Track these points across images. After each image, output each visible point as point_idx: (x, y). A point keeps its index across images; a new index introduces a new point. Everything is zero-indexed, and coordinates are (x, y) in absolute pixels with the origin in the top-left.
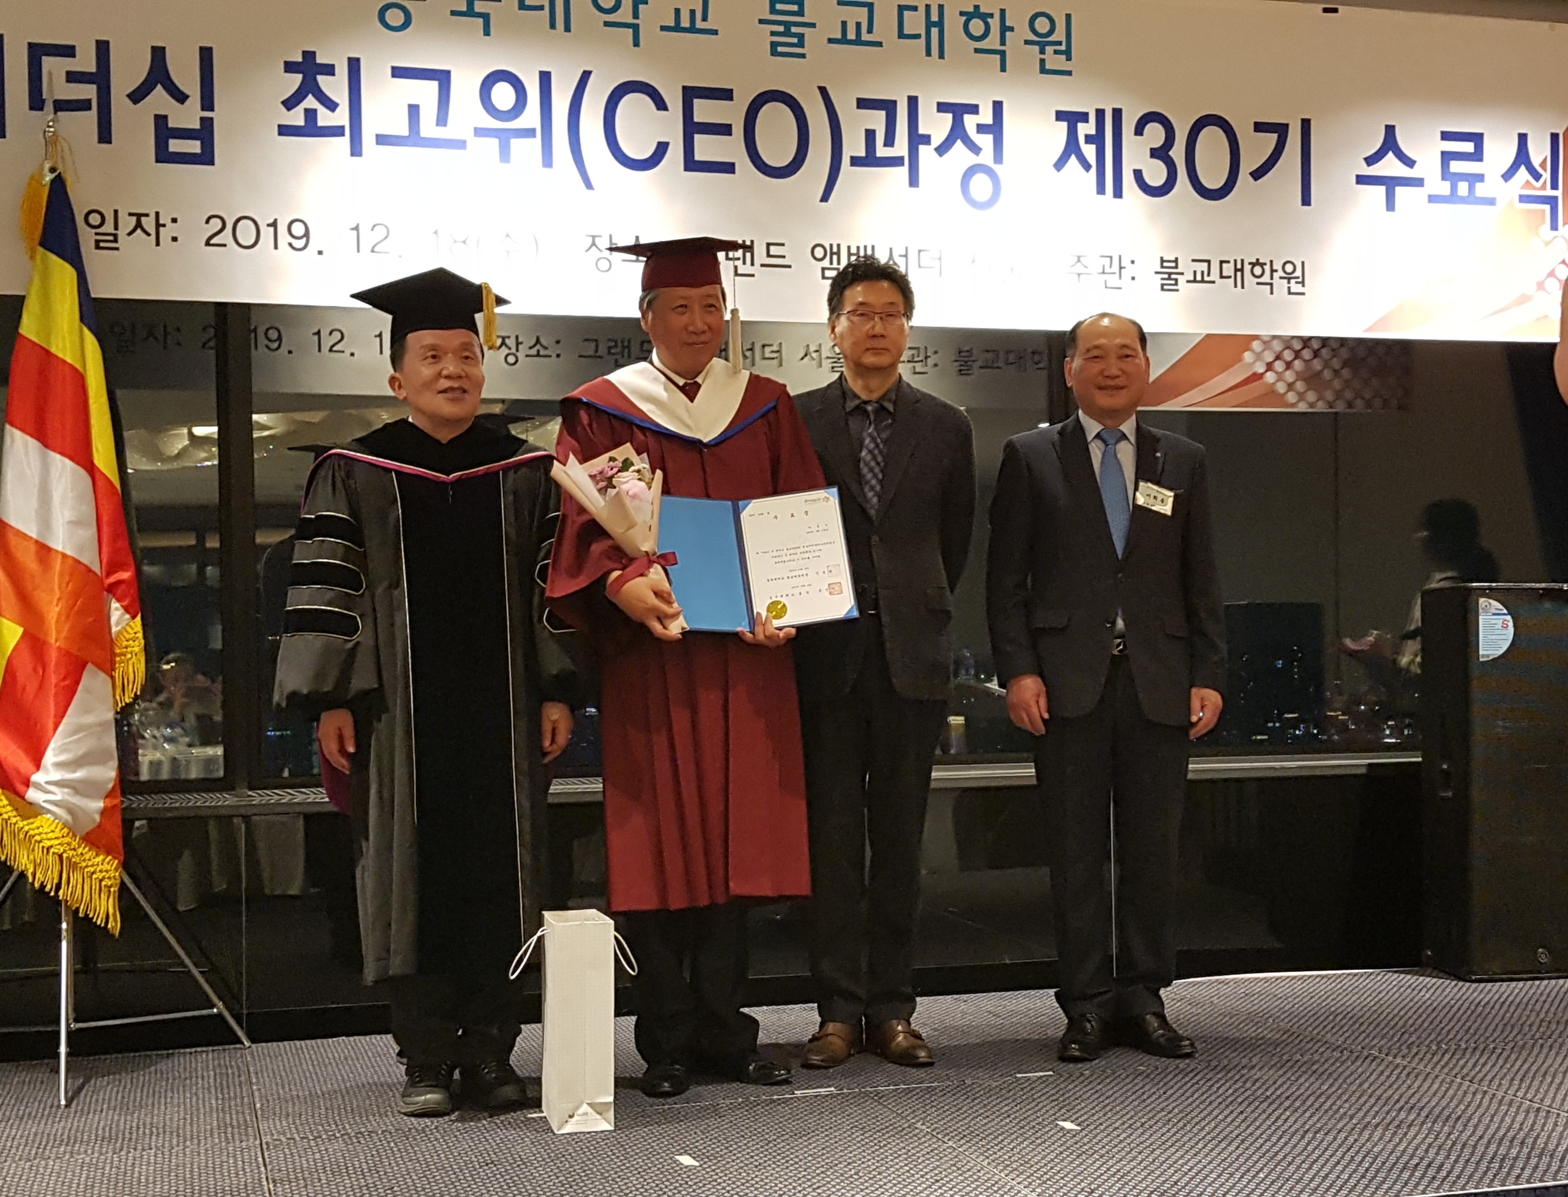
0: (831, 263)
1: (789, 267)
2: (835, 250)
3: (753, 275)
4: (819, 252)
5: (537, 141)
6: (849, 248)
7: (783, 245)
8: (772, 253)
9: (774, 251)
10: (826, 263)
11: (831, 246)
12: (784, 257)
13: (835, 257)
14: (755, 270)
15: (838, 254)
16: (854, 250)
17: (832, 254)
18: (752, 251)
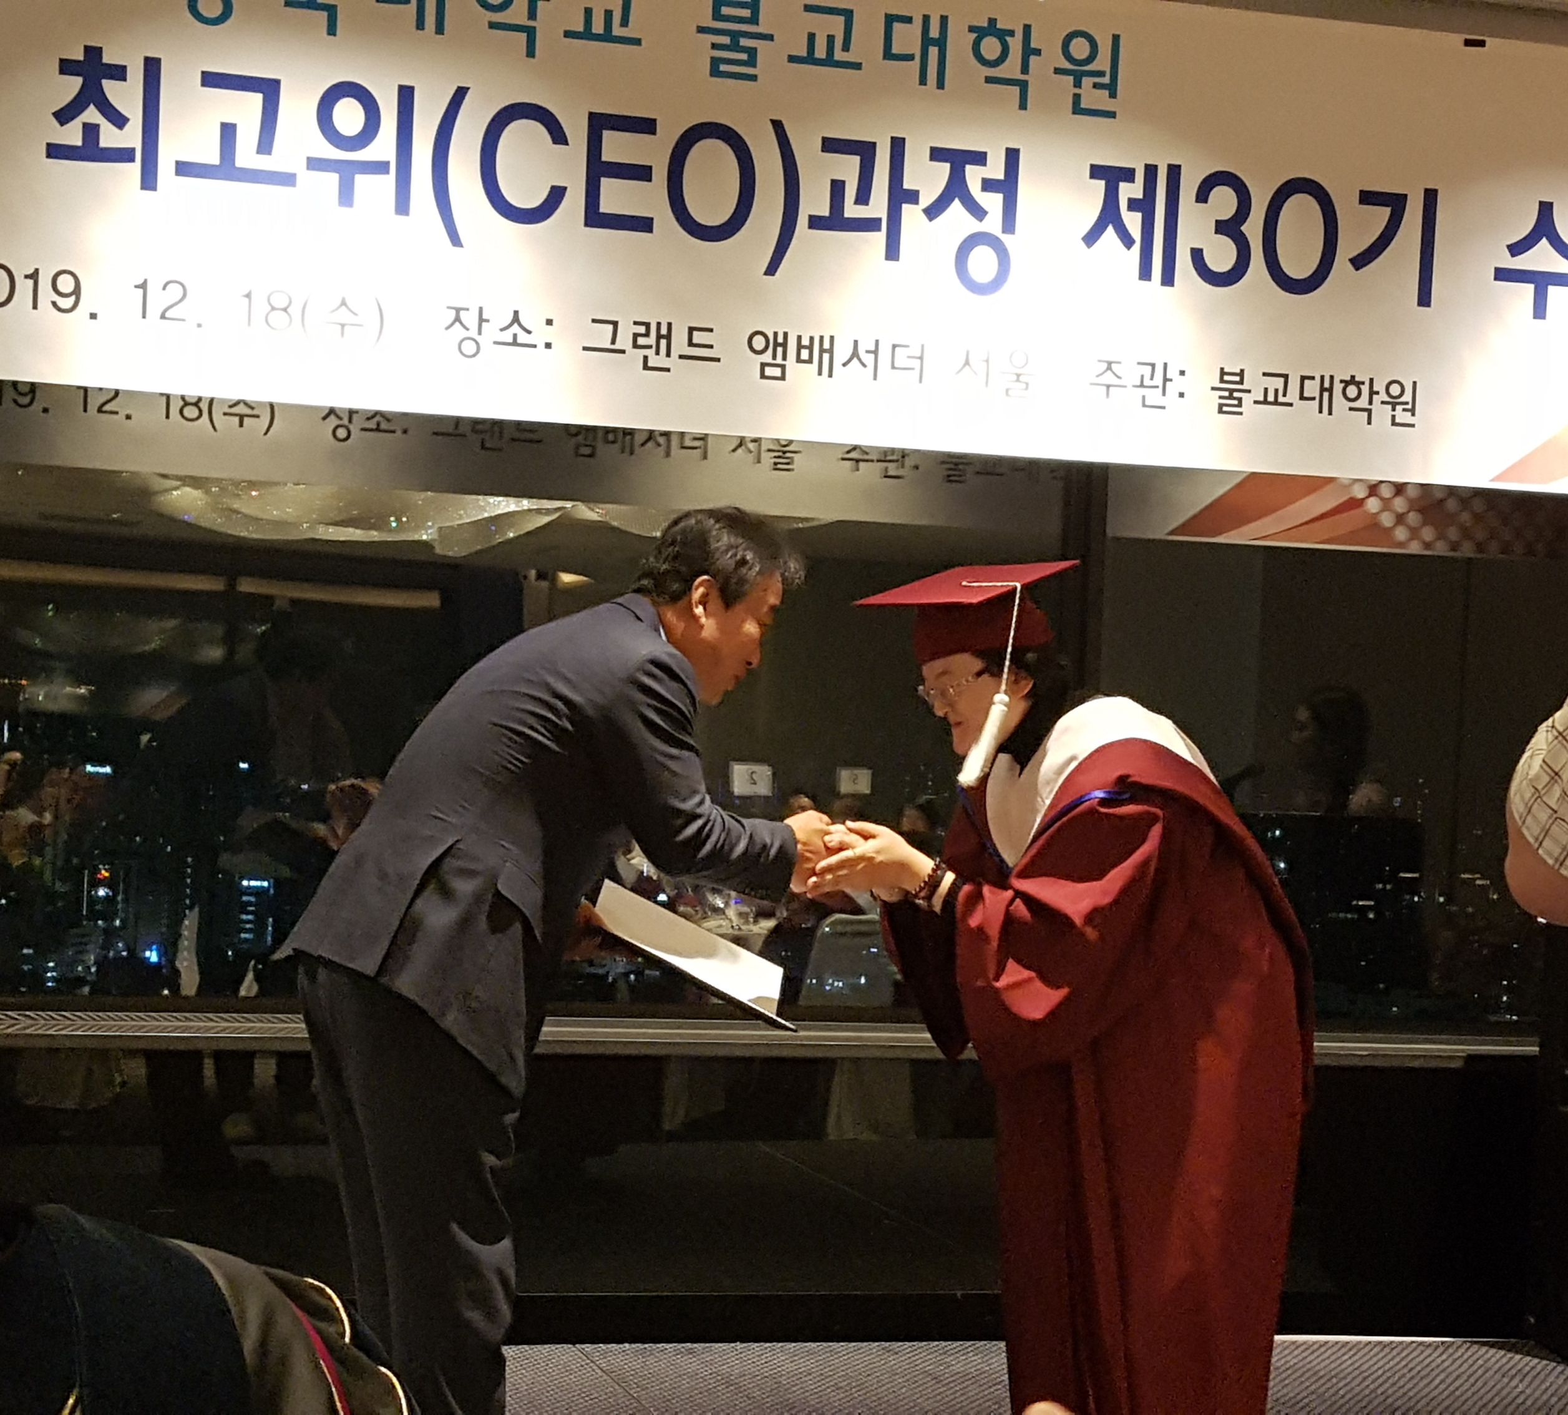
0: (774, 358)
1: (718, 360)
2: (780, 340)
3: (668, 370)
4: (759, 343)
5: (389, 181)
6: (799, 338)
7: (711, 330)
8: (695, 341)
9: (698, 337)
10: (767, 357)
11: (776, 334)
12: (711, 347)
13: (780, 350)
14: (672, 362)
15: (784, 345)
16: (805, 342)
17: (776, 344)
18: (668, 337)
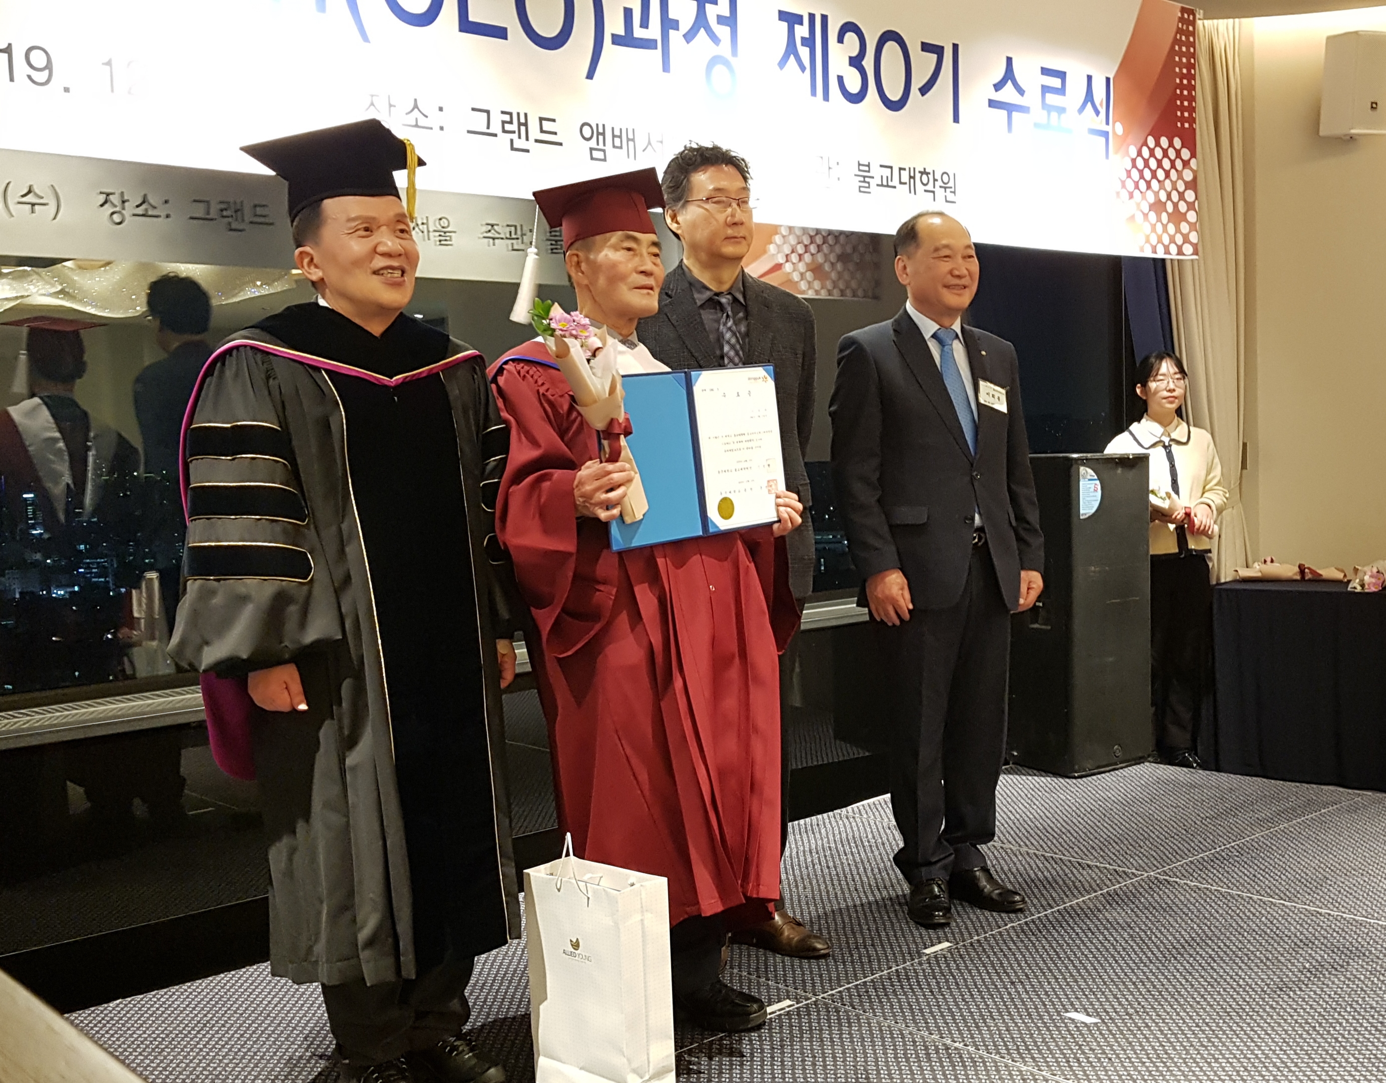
0: (598, 144)
1: (561, 144)
2: (601, 130)
3: (528, 151)
4: (587, 132)
6: (613, 129)
7: (554, 120)
8: (544, 129)
9: (547, 126)
10: (593, 143)
11: (597, 125)
12: (555, 133)
13: (601, 138)
14: (530, 145)
15: (603, 134)
16: (617, 133)
17: (598, 134)
18: (526, 124)
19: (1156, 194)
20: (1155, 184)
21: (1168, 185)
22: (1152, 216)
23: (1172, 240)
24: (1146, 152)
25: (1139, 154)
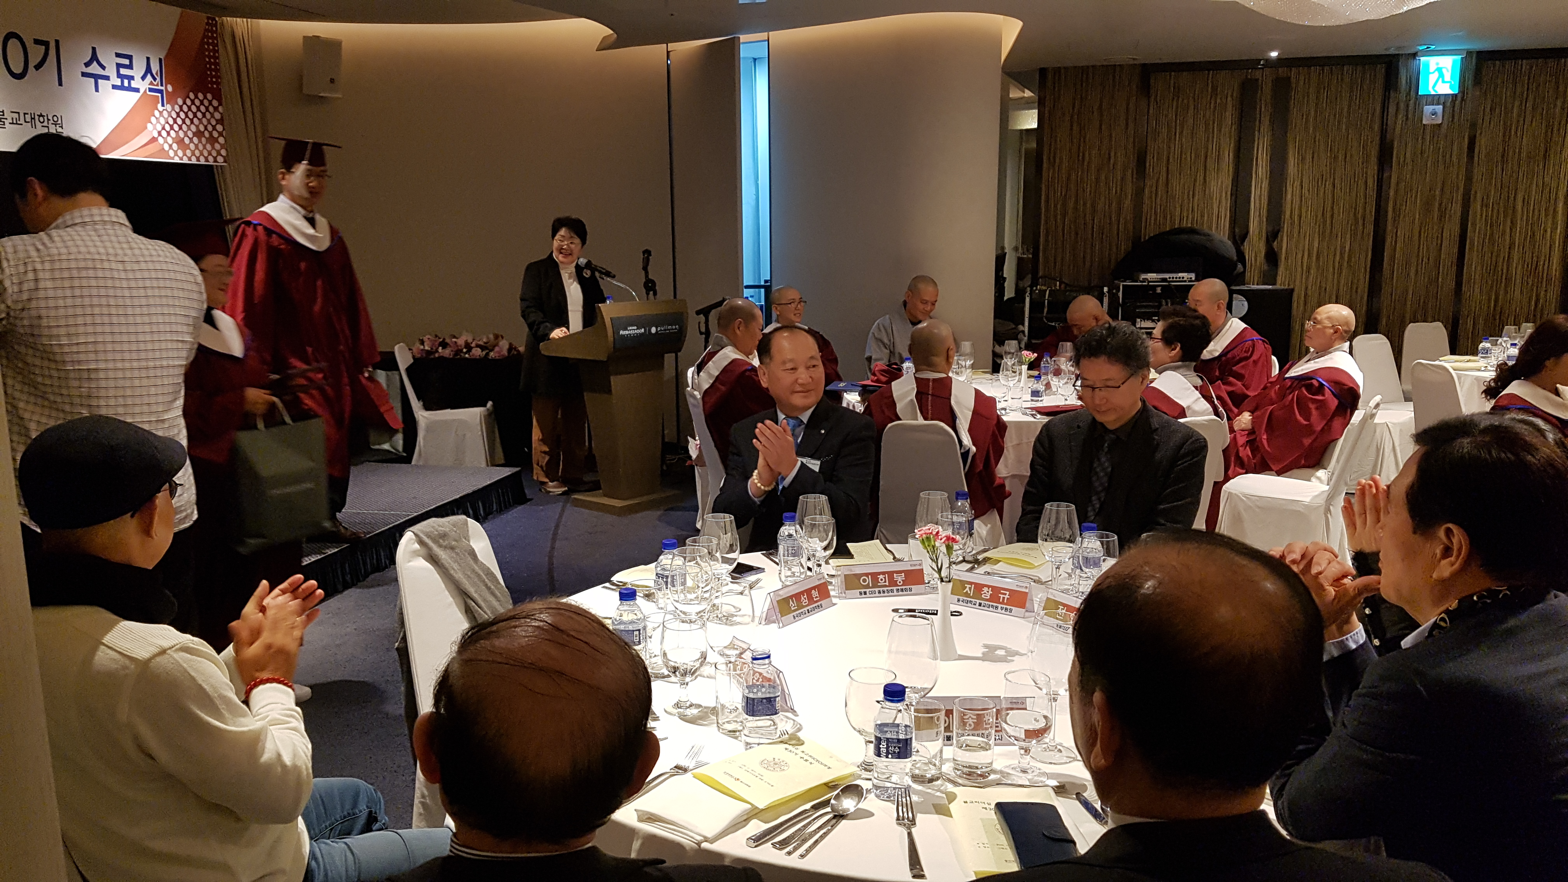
19: (197, 127)
20: (196, 121)
21: (205, 121)
22: (195, 140)
23: (210, 154)
24: (189, 102)
25: (184, 103)
